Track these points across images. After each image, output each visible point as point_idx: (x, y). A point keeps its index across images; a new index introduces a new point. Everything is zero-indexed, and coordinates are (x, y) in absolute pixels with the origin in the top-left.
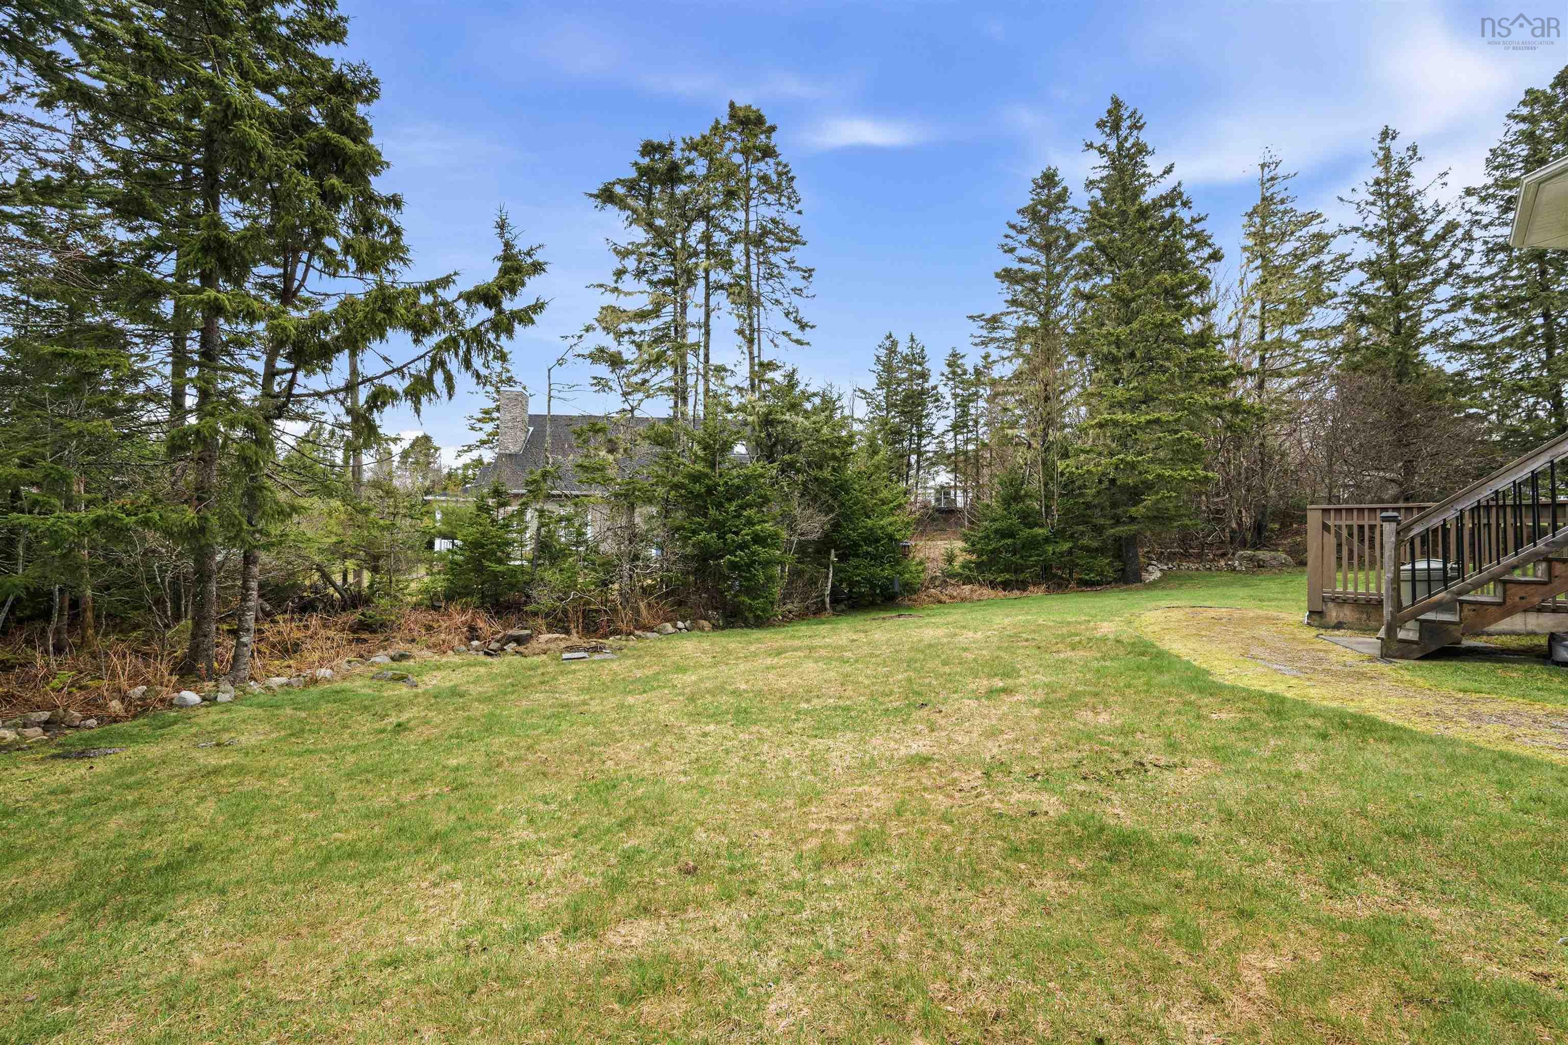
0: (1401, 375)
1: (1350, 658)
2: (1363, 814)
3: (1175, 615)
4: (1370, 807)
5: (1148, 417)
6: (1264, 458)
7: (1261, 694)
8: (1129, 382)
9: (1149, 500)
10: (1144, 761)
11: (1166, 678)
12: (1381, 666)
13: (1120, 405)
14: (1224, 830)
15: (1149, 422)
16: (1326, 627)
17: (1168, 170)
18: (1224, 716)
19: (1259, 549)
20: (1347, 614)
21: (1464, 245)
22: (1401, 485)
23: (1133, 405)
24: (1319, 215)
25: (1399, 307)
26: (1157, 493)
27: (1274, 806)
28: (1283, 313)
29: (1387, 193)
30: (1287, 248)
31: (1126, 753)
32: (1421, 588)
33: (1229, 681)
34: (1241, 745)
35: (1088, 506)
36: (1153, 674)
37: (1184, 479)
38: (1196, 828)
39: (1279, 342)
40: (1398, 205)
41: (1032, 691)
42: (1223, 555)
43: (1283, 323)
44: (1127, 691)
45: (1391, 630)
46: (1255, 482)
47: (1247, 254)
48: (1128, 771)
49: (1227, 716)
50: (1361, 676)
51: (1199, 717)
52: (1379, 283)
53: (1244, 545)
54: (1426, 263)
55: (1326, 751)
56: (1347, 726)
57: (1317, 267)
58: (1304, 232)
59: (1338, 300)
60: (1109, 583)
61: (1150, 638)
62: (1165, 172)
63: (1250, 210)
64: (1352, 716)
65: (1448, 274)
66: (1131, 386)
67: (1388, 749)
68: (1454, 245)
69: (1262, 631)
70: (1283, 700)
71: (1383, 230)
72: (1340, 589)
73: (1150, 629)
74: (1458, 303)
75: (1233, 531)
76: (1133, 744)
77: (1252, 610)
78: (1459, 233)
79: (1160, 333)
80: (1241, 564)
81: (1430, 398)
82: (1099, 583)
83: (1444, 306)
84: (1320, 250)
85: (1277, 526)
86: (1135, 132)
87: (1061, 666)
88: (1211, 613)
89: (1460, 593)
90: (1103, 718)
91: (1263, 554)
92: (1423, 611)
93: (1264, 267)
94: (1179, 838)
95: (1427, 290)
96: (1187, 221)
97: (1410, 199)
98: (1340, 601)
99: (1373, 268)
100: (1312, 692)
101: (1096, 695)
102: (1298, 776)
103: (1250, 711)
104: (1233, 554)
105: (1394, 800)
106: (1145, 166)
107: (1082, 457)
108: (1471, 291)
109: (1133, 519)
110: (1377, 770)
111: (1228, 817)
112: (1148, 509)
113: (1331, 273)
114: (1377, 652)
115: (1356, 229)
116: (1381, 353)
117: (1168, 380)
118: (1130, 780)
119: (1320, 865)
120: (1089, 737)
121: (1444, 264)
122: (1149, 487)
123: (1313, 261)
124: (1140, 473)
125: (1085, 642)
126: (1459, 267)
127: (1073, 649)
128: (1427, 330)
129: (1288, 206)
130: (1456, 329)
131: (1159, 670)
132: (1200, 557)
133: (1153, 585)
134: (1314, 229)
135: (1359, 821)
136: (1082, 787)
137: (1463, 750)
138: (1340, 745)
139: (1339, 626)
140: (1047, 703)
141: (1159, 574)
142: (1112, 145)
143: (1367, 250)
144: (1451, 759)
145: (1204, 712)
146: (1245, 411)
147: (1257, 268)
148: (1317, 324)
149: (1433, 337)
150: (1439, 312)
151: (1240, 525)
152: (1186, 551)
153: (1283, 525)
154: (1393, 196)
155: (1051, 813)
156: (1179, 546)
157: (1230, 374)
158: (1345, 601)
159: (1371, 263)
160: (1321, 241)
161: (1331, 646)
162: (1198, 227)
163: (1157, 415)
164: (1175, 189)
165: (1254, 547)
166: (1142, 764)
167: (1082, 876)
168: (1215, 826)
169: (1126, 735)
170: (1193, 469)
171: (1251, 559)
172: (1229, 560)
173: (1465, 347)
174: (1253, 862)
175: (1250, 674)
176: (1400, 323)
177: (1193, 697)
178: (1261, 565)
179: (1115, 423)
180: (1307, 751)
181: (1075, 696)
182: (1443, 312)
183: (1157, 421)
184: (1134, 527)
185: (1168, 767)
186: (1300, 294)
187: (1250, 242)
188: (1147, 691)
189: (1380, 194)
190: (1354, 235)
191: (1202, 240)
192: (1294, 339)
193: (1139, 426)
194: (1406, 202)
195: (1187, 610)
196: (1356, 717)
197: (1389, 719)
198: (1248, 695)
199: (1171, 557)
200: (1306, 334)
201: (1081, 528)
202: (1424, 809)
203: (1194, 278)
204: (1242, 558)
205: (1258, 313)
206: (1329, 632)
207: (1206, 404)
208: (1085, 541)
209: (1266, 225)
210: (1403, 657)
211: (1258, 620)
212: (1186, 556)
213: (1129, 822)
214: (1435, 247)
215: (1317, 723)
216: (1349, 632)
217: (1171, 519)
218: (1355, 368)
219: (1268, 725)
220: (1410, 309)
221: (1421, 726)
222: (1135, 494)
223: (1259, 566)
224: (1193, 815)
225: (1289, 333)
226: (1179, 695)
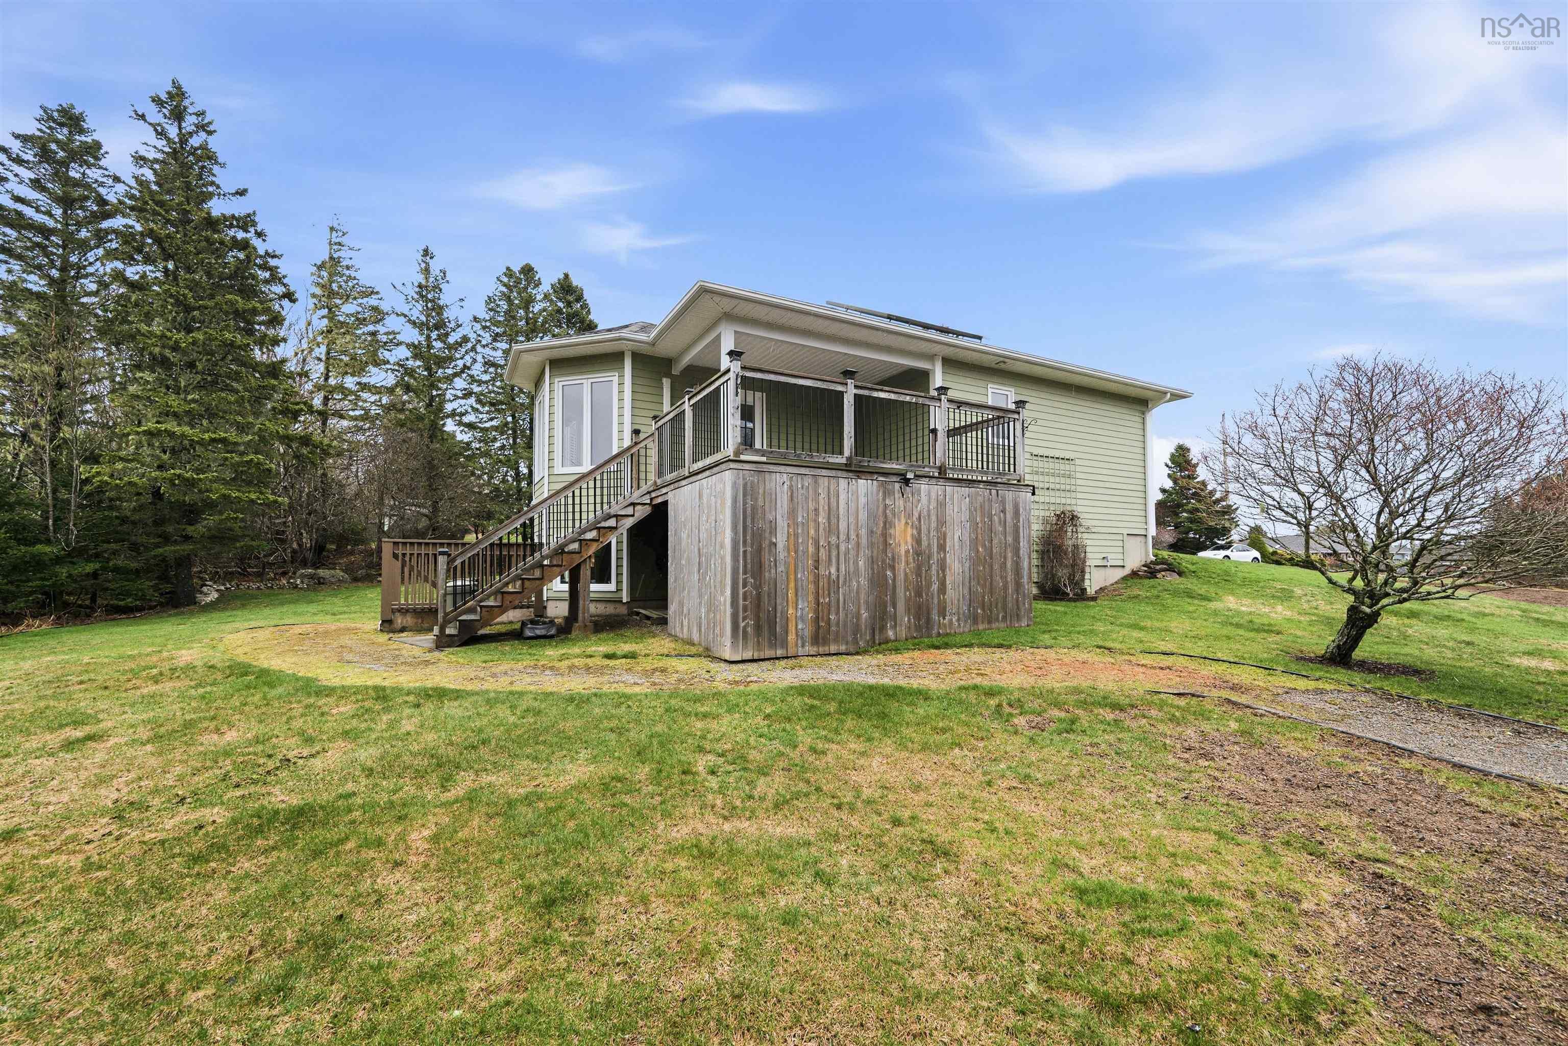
0: (432, 437)
1: (417, 652)
2: (451, 744)
3: (261, 635)
4: (454, 738)
5: (213, 436)
6: (326, 486)
7: (367, 688)
8: (187, 393)
9: (210, 520)
10: (289, 757)
11: (280, 690)
12: (437, 654)
13: (176, 415)
14: (371, 781)
15: (213, 440)
16: (394, 632)
17: (242, 193)
18: (342, 709)
19: (318, 568)
20: (409, 620)
21: (472, 354)
22: (430, 519)
23: (191, 418)
24: (377, 293)
25: (432, 386)
26: (221, 513)
27: (398, 756)
28: (347, 365)
29: (426, 296)
30: (350, 308)
31: (270, 756)
32: (459, 597)
33: (336, 682)
34: (363, 726)
35: (124, 520)
36: (266, 689)
37: (252, 501)
38: (350, 787)
39: (341, 388)
40: (433, 309)
41: (131, 731)
42: (284, 574)
43: (346, 373)
44: (247, 708)
45: (442, 629)
46: (317, 506)
47: (314, 300)
48: (277, 768)
49: (347, 708)
50: (427, 663)
51: (323, 714)
52: (418, 363)
53: (304, 564)
54: (451, 359)
55: (421, 715)
56: (430, 696)
57: (374, 334)
58: (365, 300)
59: (388, 366)
60: (151, 608)
61: (242, 659)
62: (237, 193)
63: (319, 263)
64: (432, 689)
65: (462, 371)
66: (190, 397)
67: (456, 704)
68: (466, 352)
69: (346, 640)
70: (384, 689)
71: (422, 324)
72: (403, 602)
73: (240, 651)
74: (468, 394)
75: (294, 552)
76: (274, 747)
77: (330, 624)
78: (470, 345)
79: (228, 353)
80: (302, 582)
81: (450, 458)
82: (140, 609)
83: (459, 394)
84: (378, 321)
85: (334, 547)
86: (203, 135)
87: (153, 700)
88: (297, 630)
89: (481, 601)
90: (231, 736)
91: (322, 572)
92: (461, 614)
93: (331, 319)
94: (341, 796)
95: (449, 379)
96: (261, 252)
97: (441, 308)
98: (404, 611)
99: (417, 351)
100: (401, 679)
101: (213, 718)
102: (408, 733)
103: (363, 701)
104: (294, 573)
105: (464, 731)
106: (214, 175)
107: (119, 466)
108: (476, 389)
109: (187, 538)
110: (453, 718)
111: (370, 772)
112: (209, 529)
113: (386, 343)
114: (433, 646)
115: (405, 316)
116: (420, 418)
117: (237, 401)
118: (283, 774)
119: (434, 779)
120: (227, 754)
121: (460, 363)
122: (211, 505)
123: (371, 328)
124: (200, 491)
125: (168, 673)
126: (469, 368)
127: (156, 682)
128: (449, 407)
129: (353, 274)
130: (467, 412)
131: (271, 685)
132: (260, 576)
133: (212, 607)
134: (372, 301)
135: (449, 748)
136: (239, 793)
137: (492, 695)
138: (429, 709)
139: (403, 630)
140: (158, 738)
141: (216, 595)
142: (173, 132)
143: (412, 335)
144: (488, 701)
145: (326, 709)
146: (314, 446)
147: (323, 317)
148: (372, 381)
149: (453, 414)
150: (456, 397)
151: (300, 545)
152: (244, 570)
153: (339, 547)
154: (431, 301)
155: (219, 821)
156: (237, 566)
157: (302, 410)
158: (407, 611)
159: (415, 347)
160: (379, 315)
161: (402, 646)
162: (273, 262)
163: (223, 435)
164: (249, 215)
165: (315, 566)
166: (289, 760)
167: (274, 848)
168: (364, 781)
169: (263, 743)
170: (261, 493)
171: (311, 577)
172: (291, 578)
173: (471, 426)
174: (395, 792)
175: (351, 675)
176: (432, 398)
177: (312, 700)
178: (320, 582)
179: (171, 434)
180: (410, 717)
181: (188, 725)
182: (458, 398)
183: (224, 441)
184: (188, 547)
185: (312, 756)
186: (360, 352)
187: (318, 291)
188: (267, 704)
189: (422, 296)
190: (402, 319)
191: (275, 277)
192: (355, 388)
193: (201, 443)
194: (440, 309)
195: (271, 629)
196: (435, 689)
197: (452, 687)
198: (357, 690)
199: (229, 576)
200: (364, 387)
201: (113, 546)
202: (481, 731)
203: (268, 310)
204: (303, 576)
205: (323, 357)
206: (396, 635)
207: (278, 432)
208: (120, 562)
209: (333, 282)
210: (449, 646)
211: (339, 632)
212: (244, 575)
213: (295, 801)
214: (456, 349)
215: (411, 698)
216: (410, 634)
217: (235, 539)
218: (402, 425)
219: (378, 707)
220: (439, 389)
221: (470, 687)
222: (191, 513)
223: (320, 583)
224: (344, 780)
225: (350, 382)
226: (299, 702)
